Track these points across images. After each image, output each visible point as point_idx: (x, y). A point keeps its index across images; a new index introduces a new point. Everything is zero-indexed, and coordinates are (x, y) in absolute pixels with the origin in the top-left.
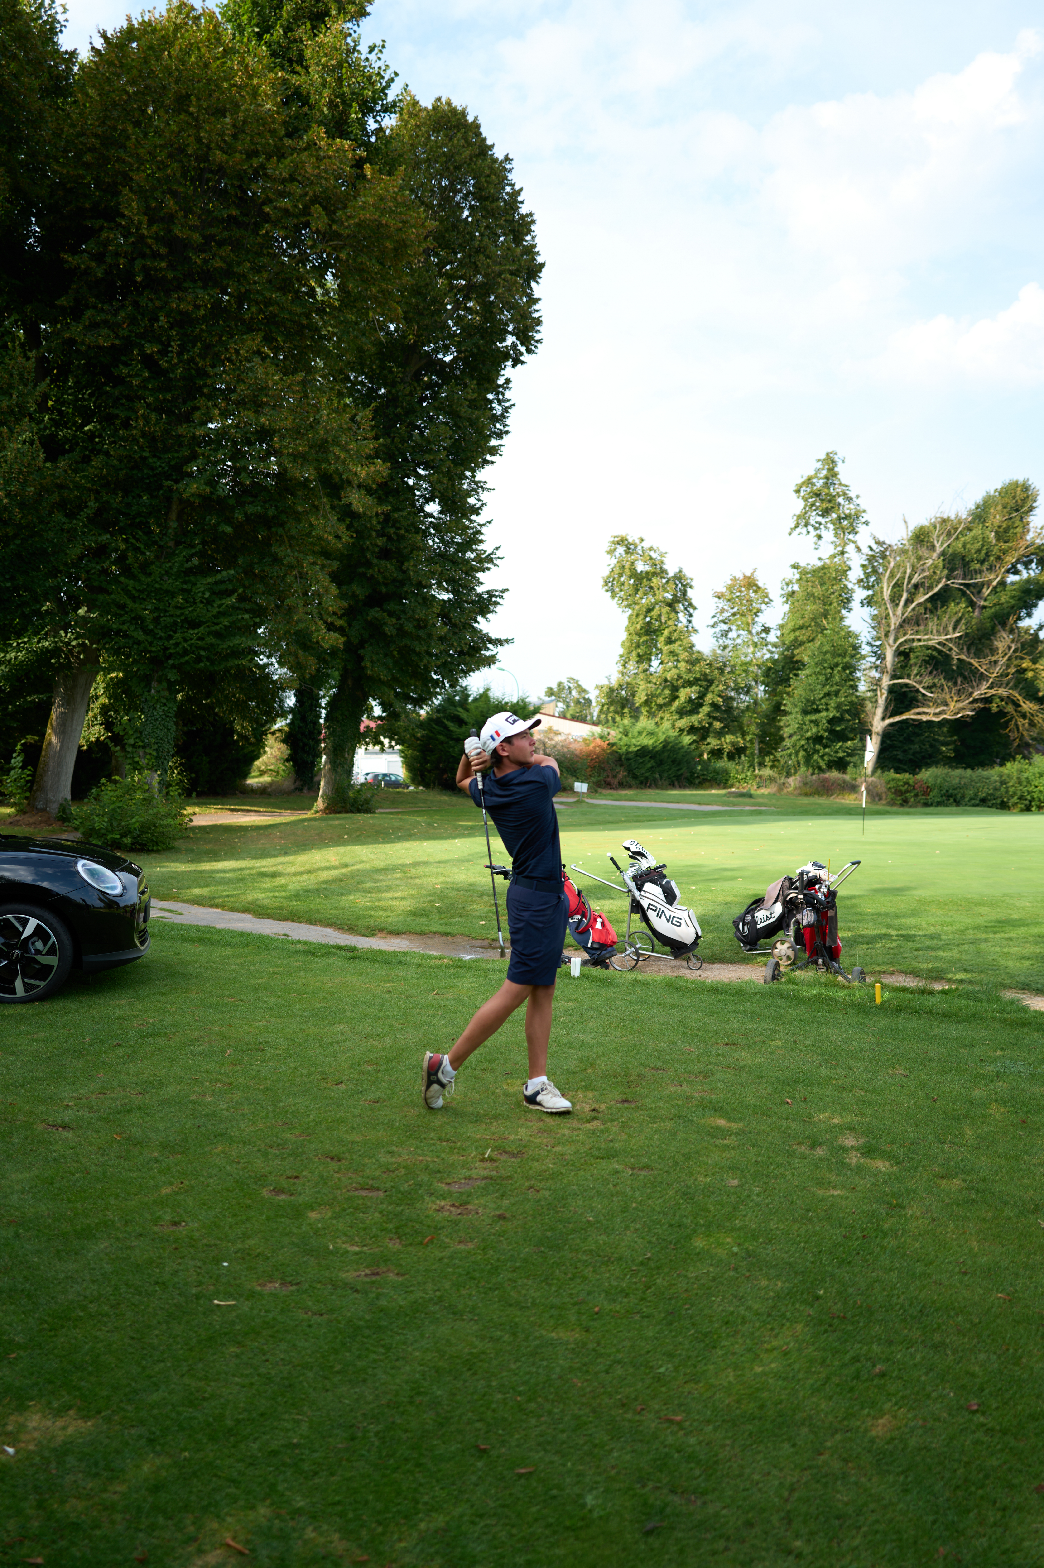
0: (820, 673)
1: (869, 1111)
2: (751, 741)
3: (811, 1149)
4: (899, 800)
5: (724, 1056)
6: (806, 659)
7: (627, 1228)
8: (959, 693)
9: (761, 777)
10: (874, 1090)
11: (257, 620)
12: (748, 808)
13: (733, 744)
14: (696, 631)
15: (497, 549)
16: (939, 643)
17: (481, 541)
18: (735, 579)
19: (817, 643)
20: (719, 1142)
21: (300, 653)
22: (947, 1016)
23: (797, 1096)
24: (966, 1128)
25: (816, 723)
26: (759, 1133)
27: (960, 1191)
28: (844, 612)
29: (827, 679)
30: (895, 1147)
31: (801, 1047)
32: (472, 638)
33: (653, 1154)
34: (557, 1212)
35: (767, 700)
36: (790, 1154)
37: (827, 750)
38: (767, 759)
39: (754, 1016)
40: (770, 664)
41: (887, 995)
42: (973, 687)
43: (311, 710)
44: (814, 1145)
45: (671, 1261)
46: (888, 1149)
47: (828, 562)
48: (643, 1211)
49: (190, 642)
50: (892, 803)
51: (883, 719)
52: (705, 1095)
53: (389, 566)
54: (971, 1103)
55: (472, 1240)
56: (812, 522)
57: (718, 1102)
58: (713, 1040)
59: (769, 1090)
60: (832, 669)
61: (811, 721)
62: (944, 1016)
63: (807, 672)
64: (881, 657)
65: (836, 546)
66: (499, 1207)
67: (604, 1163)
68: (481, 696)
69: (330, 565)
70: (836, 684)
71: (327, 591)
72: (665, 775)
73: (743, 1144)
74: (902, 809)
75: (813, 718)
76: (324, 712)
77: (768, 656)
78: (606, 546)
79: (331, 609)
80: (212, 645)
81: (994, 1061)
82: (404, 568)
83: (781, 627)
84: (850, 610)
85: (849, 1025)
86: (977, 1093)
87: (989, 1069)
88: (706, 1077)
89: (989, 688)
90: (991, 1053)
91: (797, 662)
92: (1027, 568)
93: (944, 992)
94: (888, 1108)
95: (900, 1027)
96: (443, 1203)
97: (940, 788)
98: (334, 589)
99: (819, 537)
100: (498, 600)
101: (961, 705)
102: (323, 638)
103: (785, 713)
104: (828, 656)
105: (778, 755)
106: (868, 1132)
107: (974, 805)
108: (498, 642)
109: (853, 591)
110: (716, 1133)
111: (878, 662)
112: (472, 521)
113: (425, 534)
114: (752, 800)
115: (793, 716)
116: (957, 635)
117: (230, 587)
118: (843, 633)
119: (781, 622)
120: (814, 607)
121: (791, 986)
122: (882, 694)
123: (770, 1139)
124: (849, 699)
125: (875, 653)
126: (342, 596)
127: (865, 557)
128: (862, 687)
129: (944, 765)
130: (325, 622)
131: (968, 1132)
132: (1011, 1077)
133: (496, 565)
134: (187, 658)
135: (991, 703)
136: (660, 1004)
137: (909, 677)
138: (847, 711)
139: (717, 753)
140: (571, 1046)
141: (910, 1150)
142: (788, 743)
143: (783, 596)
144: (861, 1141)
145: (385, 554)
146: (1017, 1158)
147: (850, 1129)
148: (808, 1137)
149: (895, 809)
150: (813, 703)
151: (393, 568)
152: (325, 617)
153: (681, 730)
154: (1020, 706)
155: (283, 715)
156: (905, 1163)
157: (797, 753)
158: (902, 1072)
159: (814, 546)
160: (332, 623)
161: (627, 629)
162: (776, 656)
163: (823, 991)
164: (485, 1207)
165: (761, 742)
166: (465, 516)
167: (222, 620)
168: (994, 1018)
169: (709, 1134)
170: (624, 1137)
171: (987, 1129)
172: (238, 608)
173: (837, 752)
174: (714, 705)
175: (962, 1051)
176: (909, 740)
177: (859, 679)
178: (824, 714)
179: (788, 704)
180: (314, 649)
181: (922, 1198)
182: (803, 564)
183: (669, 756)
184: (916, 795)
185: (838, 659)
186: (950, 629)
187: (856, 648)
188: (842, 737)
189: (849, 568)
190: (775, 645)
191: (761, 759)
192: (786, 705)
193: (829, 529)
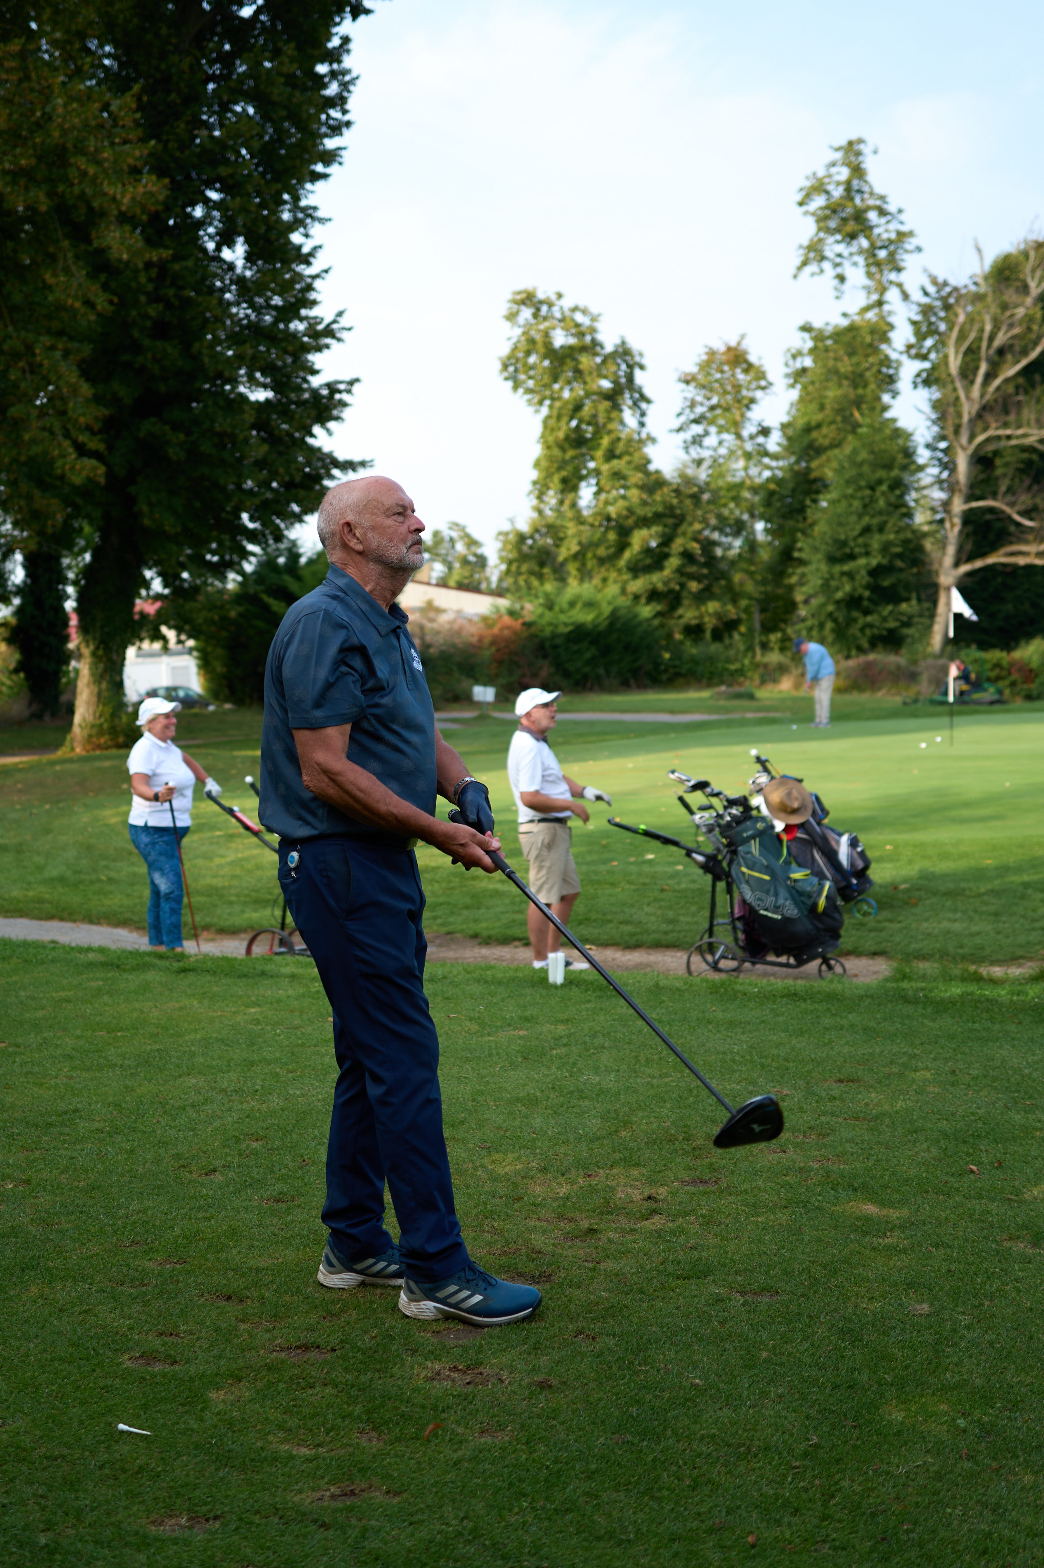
0: (852, 496)
2: (747, 610)
5: (841, 1099)
6: (829, 474)
7: (763, 1394)
9: (766, 666)
12: (750, 715)
13: (718, 615)
14: (650, 441)
15: (341, 314)
16: (1041, 442)
17: (314, 303)
18: (712, 353)
19: (847, 449)
20: (877, 1242)
21: (37, 493)
23: (985, 1160)
25: (850, 575)
26: (939, 1225)
28: (886, 398)
29: (865, 506)
31: (967, 1079)
33: (771, 1266)
34: (637, 1373)
35: (770, 544)
37: (869, 619)
38: (773, 637)
39: (869, 1033)
40: (772, 486)
43: (51, 588)
44: (1038, 1238)
45: (855, 1447)
47: (857, 318)
48: (782, 1365)
51: (957, 564)
52: (829, 1165)
53: (171, 349)
55: (501, 1427)
56: (828, 254)
57: (856, 1176)
58: (816, 1075)
59: (935, 1151)
60: (872, 489)
61: (843, 574)
63: (833, 495)
64: (949, 466)
65: (869, 293)
66: (535, 1370)
70: (880, 513)
71: (75, 391)
72: (618, 669)
73: (919, 1244)
75: (846, 568)
76: (72, 590)
77: (767, 474)
79: (82, 420)
82: (194, 350)
83: (784, 427)
84: (895, 395)
85: (1033, 1039)
88: (822, 1135)
91: (815, 480)
96: (437, 1366)
98: (86, 389)
99: (841, 278)
100: (344, 397)
102: (70, 469)
103: (801, 562)
104: (866, 469)
105: (790, 631)
108: (350, 466)
109: (899, 363)
110: (865, 1225)
111: (945, 475)
112: (298, 273)
114: (754, 704)
115: (812, 567)
118: (888, 432)
119: (785, 419)
120: (839, 392)
122: (953, 525)
123: (960, 1231)
124: (902, 536)
125: (940, 460)
126: (98, 399)
127: (915, 308)
128: (920, 516)
130: (74, 443)
133: (340, 341)
137: (994, 496)
138: (899, 556)
139: (694, 631)
142: (803, 612)
143: (787, 376)
145: (161, 330)
148: (1024, 1226)
150: (844, 544)
151: (175, 352)
152: (74, 433)
153: (637, 597)
157: (821, 626)
159: (834, 293)
160: (84, 444)
161: (543, 439)
162: (779, 474)
164: (512, 1370)
165: (763, 610)
166: (287, 262)
169: (855, 1229)
170: (713, 1240)
173: (885, 619)
174: (687, 556)
176: (997, 597)
177: (914, 504)
178: (862, 561)
179: (803, 548)
180: (55, 487)
182: (817, 324)
183: (619, 639)
184: (1014, 684)
185: (881, 473)
187: (909, 454)
188: (892, 596)
189: (891, 327)
190: (775, 457)
191: (764, 638)
192: (800, 550)
193: (855, 264)
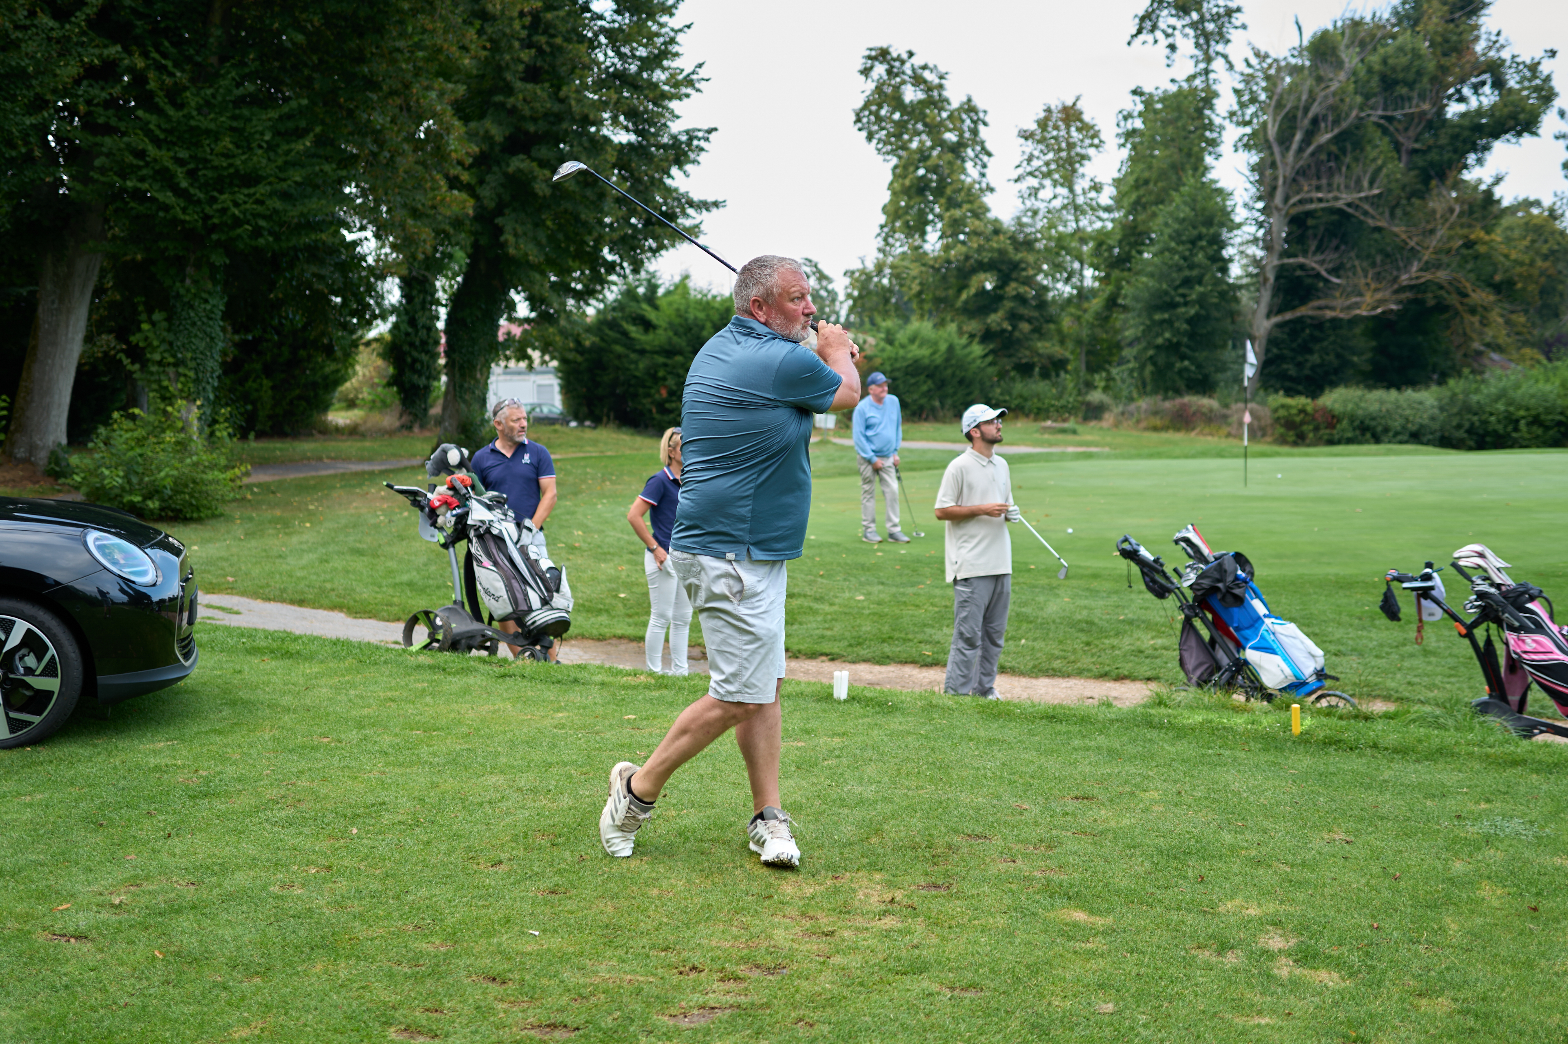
0: (1174, 250)
1: (1301, 896)
2: (1073, 351)
3: (1219, 954)
4: (1291, 436)
5: (1074, 815)
8: (1378, 277)
9: (1089, 404)
10: (1304, 864)
11: (344, 173)
12: (1070, 450)
13: (1048, 355)
14: (991, 190)
15: (700, 66)
16: (1349, 205)
17: (677, 55)
18: (1048, 111)
19: (1171, 206)
20: (1078, 945)
21: (410, 222)
22: (1402, 751)
23: (1190, 874)
24: (1449, 920)
25: (1169, 324)
26: (1138, 933)
27: (1450, 1016)
28: (1208, 159)
29: (1185, 259)
30: (1344, 949)
31: (1190, 800)
32: (665, 198)
33: (981, 966)
35: (1097, 290)
36: (1188, 962)
37: (1185, 364)
38: (1097, 377)
39: (1113, 754)
40: (1102, 237)
41: (1308, 722)
42: (1398, 269)
43: (423, 308)
44: (1223, 947)
46: (1336, 953)
47: (1185, 85)
49: (243, 207)
50: (1282, 441)
51: (1268, 316)
52: (1050, 875)
53: (540, 92)
54: (1452, 881)
56: (1162, 24)
57: (1072, 886)
58: (1056, 792)
59: (1147, 865)
60: (1192, 243)
61: (1163, 322)
62: (1396, 751)
63: (1156, 248)
65: (1197, 63)
67: (907, 979)
68: (677, 287)
69: (453, 91)
70: (1199, 266)
72: (949, 401)
73: (1117, 950)
74: (1296, 450)
75: (1166, 316)
76: (443, 312)
77: (1098, 225)
78: (860, 63)
79: (454, 156)
80: (275, 211)
81: (1477, 818)
82: (562, 94)
83: (1117, 182)
84: (1218, 156)
85: (1257, 766)
86: (1458, 867)
87: (1471, 830)
88: (1050, 847)
89: (1421, 270)
90: (1471, 806)
91: (1141, 234)
92: (1476, 93)
93: (1388, 716)
94: (1327, 891)
95: (1332, 769)
97: (1352, 418)
98: (459, 127)
99: (1172, 47)
100: (702, 143)
101: (1379, 296)
102: (443, 200)
103: (1125, 309)
104: (1187, 225)
105: (1113, 371)
106: (1302, 928)
107: (1401, 442)
108: (704, 206)
109: (1222, 128)
110: (1072, 932)
111: (1261, 233)
112: (662, 25)
113: (593, 44)
114: (1076, 439)
115: (1133, 314)
116: (1376, 191)
117: (303, 124)
118: (1208, 192)
119: (1117, 175)
120: (1166, 153)
121: (1163, 710)
122: (1265, 281)
123: (1155, 939)
124: (1218, 288)
125: (1256, 219)
126: (471, 136)
127: (1240, 78)
128: (1235, 271)
129: (1357, 384)
130: (447, 177)
131: (1452, 925)
132: (1506, 843)
133: (698, 90)
134: (239, 231)
135: (1425, 292)
136: (971, 740)
137: (1305, 253)
138: (1214, 306)
139: (1024, 369)
140: (843, 803)
141: (1367, 954)
142: (1126, 354)
143: (1118, 136)
144: (1293, 942)
145: (532, 74)
146: (1530, 964)
147: (1274, 924)
148: (1213, 937)
149: (1286, 449)
150: (1165, 293)
151: (544, 95)
152: (447, 168)
153: (972, 336)
154: (1466, 295)
155: (383, 317)
156: (1363, 974)
157: (1142, 368)
158: (1343, 836)
159: (1164, 61)
160: (457, 178)
161: (890, 186)
162: (1110, 226)
163: (1213, 716)
165: (1088, 353)
167: (291, 172)
168: (1470, 754)
169: (1063, 934)
170: (935, 940)
171: (1479, 921)
172: (314, 156)
173: (1199, 366)
174: (1020, 299)
175: (1429, 803)
176: (1306, 349)
177: (1231, 260)
178: (1181, 310)
179: (1127, 295)
180: (428, 216)
181: (1395, 1028)
182: (1148, 89)
183: (953, 375)
184: (1316, 429)
185: (1201, 230)
186: (1366, 184)
187: (1226, 212)
188: (1208, 343)
189: (1216, 95)
190: (1108, 209)
191: (1089, 377)
192: (1125, 297)
193: (1186, 36)
